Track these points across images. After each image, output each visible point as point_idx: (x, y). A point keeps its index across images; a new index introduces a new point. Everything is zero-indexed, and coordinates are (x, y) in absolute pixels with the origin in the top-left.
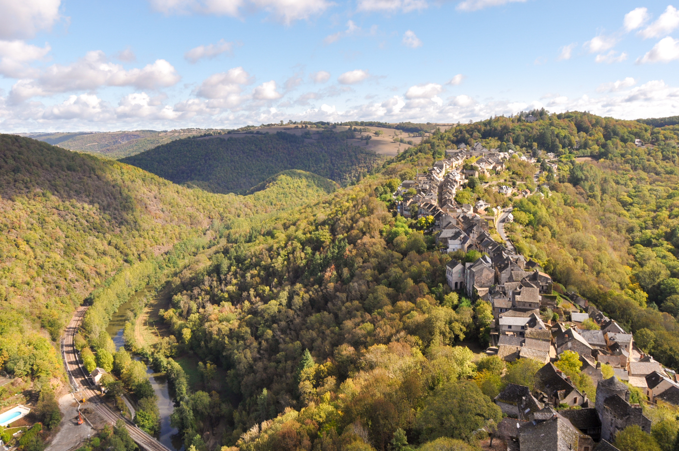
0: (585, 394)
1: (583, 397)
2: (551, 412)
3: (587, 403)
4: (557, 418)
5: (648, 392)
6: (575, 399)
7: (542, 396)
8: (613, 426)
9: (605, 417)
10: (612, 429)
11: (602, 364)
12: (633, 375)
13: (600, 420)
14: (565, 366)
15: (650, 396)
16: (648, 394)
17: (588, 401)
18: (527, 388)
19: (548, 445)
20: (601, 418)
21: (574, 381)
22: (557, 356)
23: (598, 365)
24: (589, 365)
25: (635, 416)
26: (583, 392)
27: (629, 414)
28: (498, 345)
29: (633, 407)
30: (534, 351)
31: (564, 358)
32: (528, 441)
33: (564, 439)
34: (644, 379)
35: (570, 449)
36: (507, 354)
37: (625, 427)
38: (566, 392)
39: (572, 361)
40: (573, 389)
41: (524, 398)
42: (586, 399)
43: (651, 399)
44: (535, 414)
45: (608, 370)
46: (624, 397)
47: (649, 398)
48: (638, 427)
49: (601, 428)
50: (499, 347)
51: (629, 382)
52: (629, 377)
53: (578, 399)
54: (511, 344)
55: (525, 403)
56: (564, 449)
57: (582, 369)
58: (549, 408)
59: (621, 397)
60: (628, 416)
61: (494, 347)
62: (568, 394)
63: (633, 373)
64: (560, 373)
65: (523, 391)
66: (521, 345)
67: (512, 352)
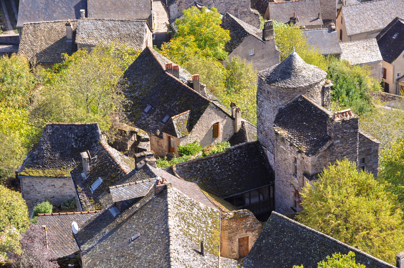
0: (237, 110)
1: (233, 119)
2: (152, 175)
3: (242, 131)
4: (165, 188)
5: (385, 71)
6: (216, 127)
7: (134, 138)
8: (300, 173)
9: (279, 157)
10: (296, 181)
11: (279, 26)
12: (351, 38)
13: (270, 167)
14: (187, 49)
15: (390, 80)
16: (385, 77)
17: (246, 125)
18: (93, 128)
19: (149, 257)
20: (271, 162)
21: (211, 83)
22: (170, 27)
23: (268, 30)
24: (245, 34)
25: (344, 140)
26: (233, 105)
27: (330, 138)
28: (19, 24)
29: (337, 119)
30: (110, 24)
31: (186, 27)
32: (102, 261)
33: (185, 234)
34: (374, 42)
35: (201, 253)
36: (42, 45)
37: (321, 172)
38: (191, 114)
39: (205, 30)
40: (206, 103)
41: (85, 155)
42: (239, 120)
43: (392, 87)
44: (112, 189)
45: (292, 38)
46: (320, 99)
47: (386, 87)
48: (349, 163)
49: (273, 185)
50: (20, 29)
51: (342, 58)
52: (341, 45)
53: (221, 126)
54: (50, 17)
55: (89, 167)
56: (186, 257)
57: (230, 47)
58: (145, 168)
59: (312, 101)
60: (328, 144)
61: (12, 33)
62: (198, 118)
63: (349, 32)
64: (175, 71)
65: (85, 135)
66: (78, 16)
67: (56, 37)
